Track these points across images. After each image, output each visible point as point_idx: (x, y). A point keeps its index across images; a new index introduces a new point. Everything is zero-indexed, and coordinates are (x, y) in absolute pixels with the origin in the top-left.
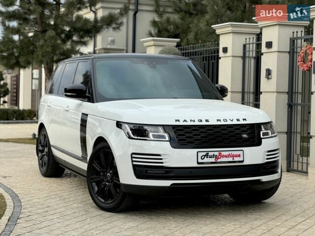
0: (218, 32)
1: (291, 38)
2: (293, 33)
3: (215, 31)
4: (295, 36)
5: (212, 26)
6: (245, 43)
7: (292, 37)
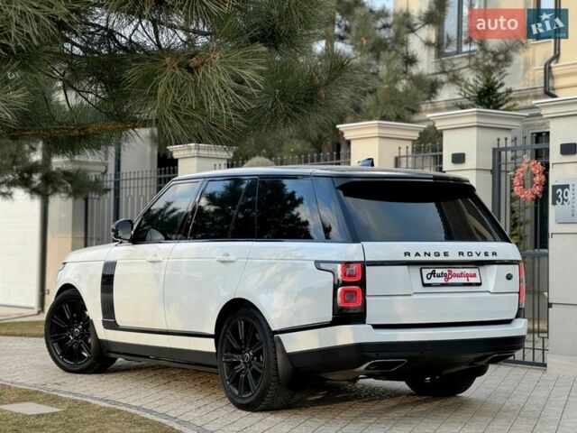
0: (347, 136)
1: (494, 149)
2: (499, 140)
3: (342, 133)
4: (502, 145)
5: (338, 126)
6: (397, 155)
7: (496, 146)
